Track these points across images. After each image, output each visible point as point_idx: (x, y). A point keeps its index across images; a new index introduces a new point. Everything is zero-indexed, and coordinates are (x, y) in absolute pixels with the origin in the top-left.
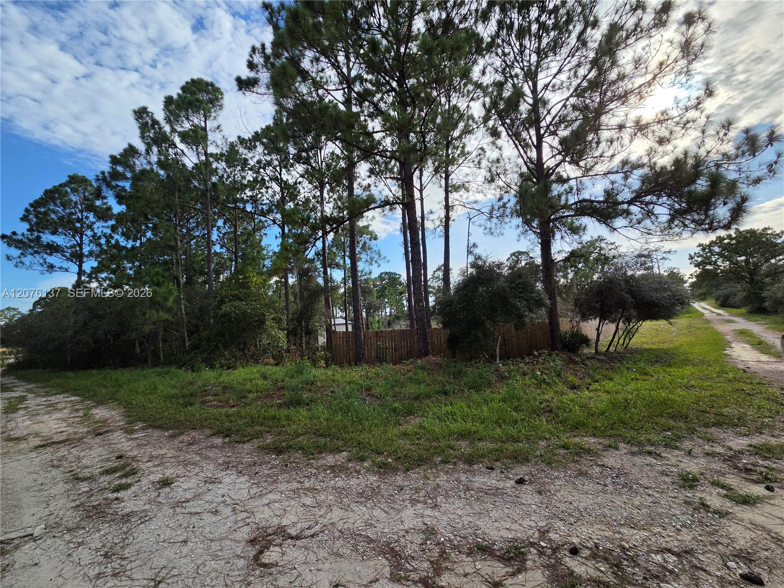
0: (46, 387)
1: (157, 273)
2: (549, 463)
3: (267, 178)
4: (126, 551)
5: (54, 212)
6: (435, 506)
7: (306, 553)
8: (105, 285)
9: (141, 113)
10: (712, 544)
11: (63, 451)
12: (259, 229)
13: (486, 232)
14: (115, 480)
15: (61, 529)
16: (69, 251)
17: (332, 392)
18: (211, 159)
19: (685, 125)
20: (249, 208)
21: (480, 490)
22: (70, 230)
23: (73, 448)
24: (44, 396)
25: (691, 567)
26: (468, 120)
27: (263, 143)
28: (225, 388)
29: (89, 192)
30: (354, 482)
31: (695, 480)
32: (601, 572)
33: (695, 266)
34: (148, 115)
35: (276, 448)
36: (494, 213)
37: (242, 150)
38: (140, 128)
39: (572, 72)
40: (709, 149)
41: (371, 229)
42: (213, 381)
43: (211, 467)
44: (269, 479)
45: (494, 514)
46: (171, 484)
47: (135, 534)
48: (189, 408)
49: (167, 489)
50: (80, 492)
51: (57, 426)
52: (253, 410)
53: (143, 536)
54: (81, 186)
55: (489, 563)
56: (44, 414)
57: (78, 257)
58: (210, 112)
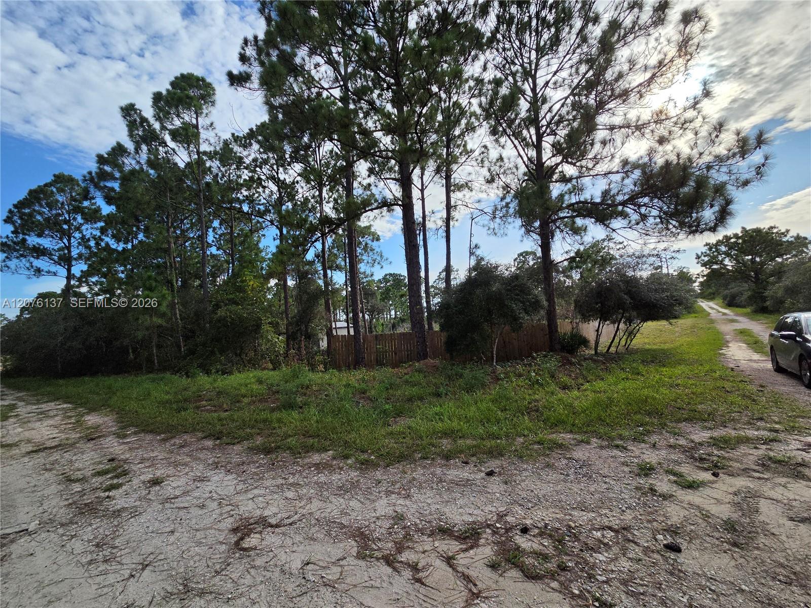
0: (36, 395)
1: (150, 277)
2: (521, 457)
3: (263, 177)
4: (117, 541)
5: (40, 213)
6: (408, 496)
7: (283, 538)
8: (96, 289)
9: (129, 110)
10: (649, 521)
11: (56, 456)
12: (257, 231)
13: (489, 232)
14: (106, 480)
15: (55, 524)
16: (57, 254)
17: (326, 395)
18: (205, 158)
19: (683, 125)
20: (246, 208)
21: (452, 481)
22: (57, 232)
23: (65, 452)
24: (35, 404)
25: (624, 540)
26: (470, 117)
27: (258, 142)
28: (219, 393)
29: (76, 191)
30: (335, 477)
31: (652, 469)
32: (544, 546)
33: (702, 266)
34: (136, 113)
35: (264, 449)
36: (498, 212)
37: (237, 149)
38: (127, 126)
39: (574, 69)
40: (702, 151)
41: (373, 230)
42: (208, 386)
43: (201, 467)
44: (255, 477)
45: (460, 502)
46: (161, 483)
47: (125, 527)
48: (183, 413)
49: (158, 488)
50: (73, 492)
51: (49, 433)
52: (246, 414)
53: (133, 528)
54: (67, 186)
55: (446, 542)
56: (36, 421)
57: (66, 260)
58: (201, 109)
